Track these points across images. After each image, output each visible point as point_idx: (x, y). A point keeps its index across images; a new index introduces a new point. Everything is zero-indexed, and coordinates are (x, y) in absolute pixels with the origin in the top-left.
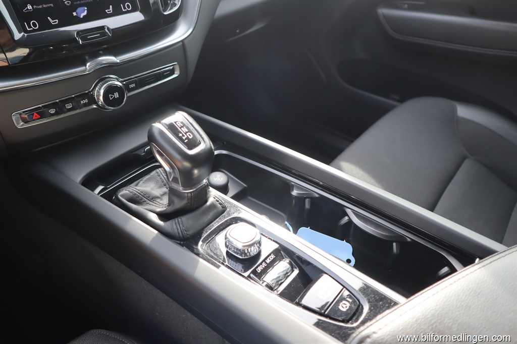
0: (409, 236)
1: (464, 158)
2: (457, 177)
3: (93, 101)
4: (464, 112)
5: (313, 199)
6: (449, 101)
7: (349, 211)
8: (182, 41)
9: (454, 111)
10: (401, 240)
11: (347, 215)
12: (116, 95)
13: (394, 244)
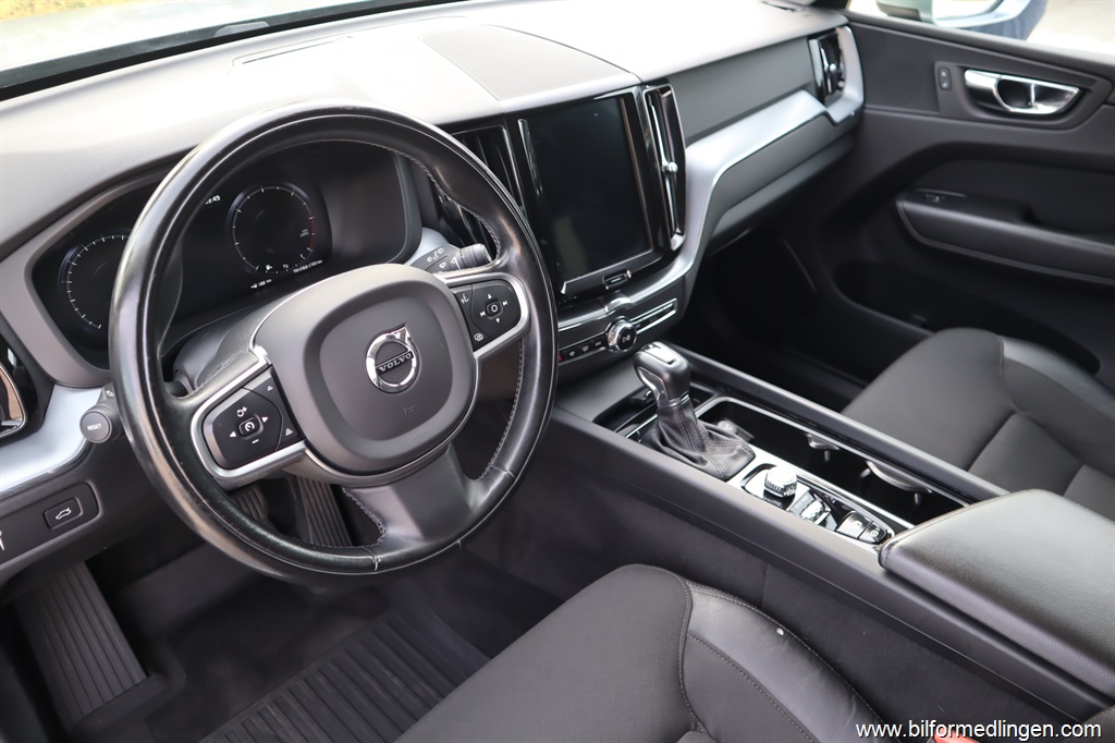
0: (930, 488)
1: (1010, 413)
2: (998, 438)
3: (605, 341)
4: (1013, 351)
5: (833, 452)
6: (994, 335)
7: (870, 464)
8: (683, 276)
9: (999, 350)
10: (922, 492)
11: (868, 467)
12: (628, 338)
13: (916, 496)
